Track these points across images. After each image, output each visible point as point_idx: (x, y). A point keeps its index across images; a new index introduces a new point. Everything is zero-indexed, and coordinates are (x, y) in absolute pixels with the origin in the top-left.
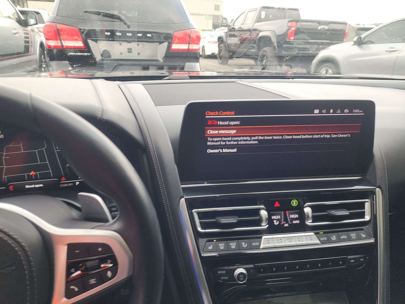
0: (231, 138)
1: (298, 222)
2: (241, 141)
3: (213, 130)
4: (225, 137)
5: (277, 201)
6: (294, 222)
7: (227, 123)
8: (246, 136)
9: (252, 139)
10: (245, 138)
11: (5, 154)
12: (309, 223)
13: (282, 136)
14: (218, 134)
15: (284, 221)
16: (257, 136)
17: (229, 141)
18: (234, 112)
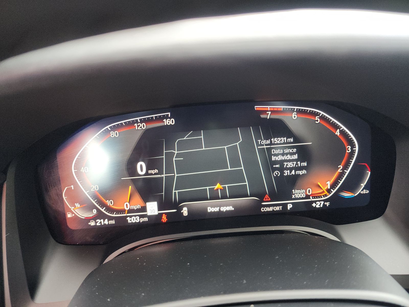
11: (176, 152)
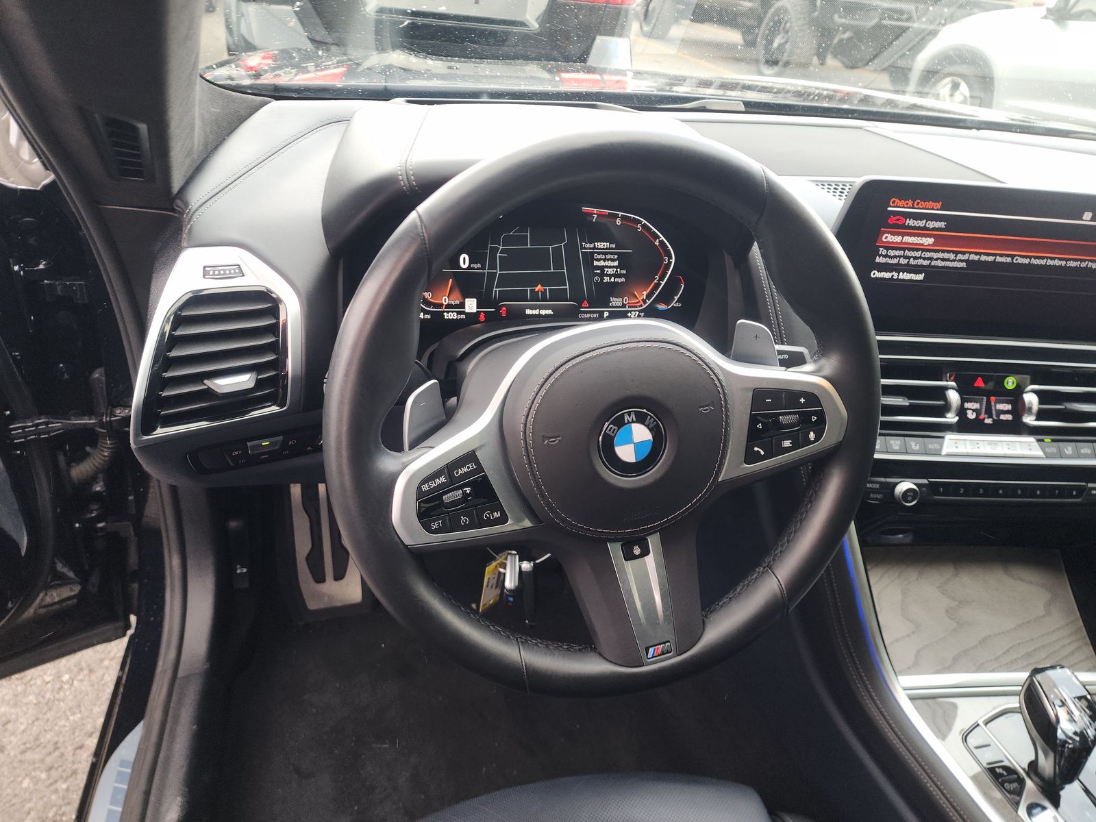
0: (920, 252)
1: (1009, 417)
2: (937, 259)
3: (893, 234)
4: (910, 249)
5: (980, 376)
6: (1003, 417)
7: (921, 223)
8: (949, 252)
9: (958, 258)
10: (946, 256)
11: (501, 247)
12: (1029, 420)
13: (1013, 256)
14: (901, 243)
15: (985, 414)
16: (967, 252)
17: (915, 258)
18: (941, 203)
